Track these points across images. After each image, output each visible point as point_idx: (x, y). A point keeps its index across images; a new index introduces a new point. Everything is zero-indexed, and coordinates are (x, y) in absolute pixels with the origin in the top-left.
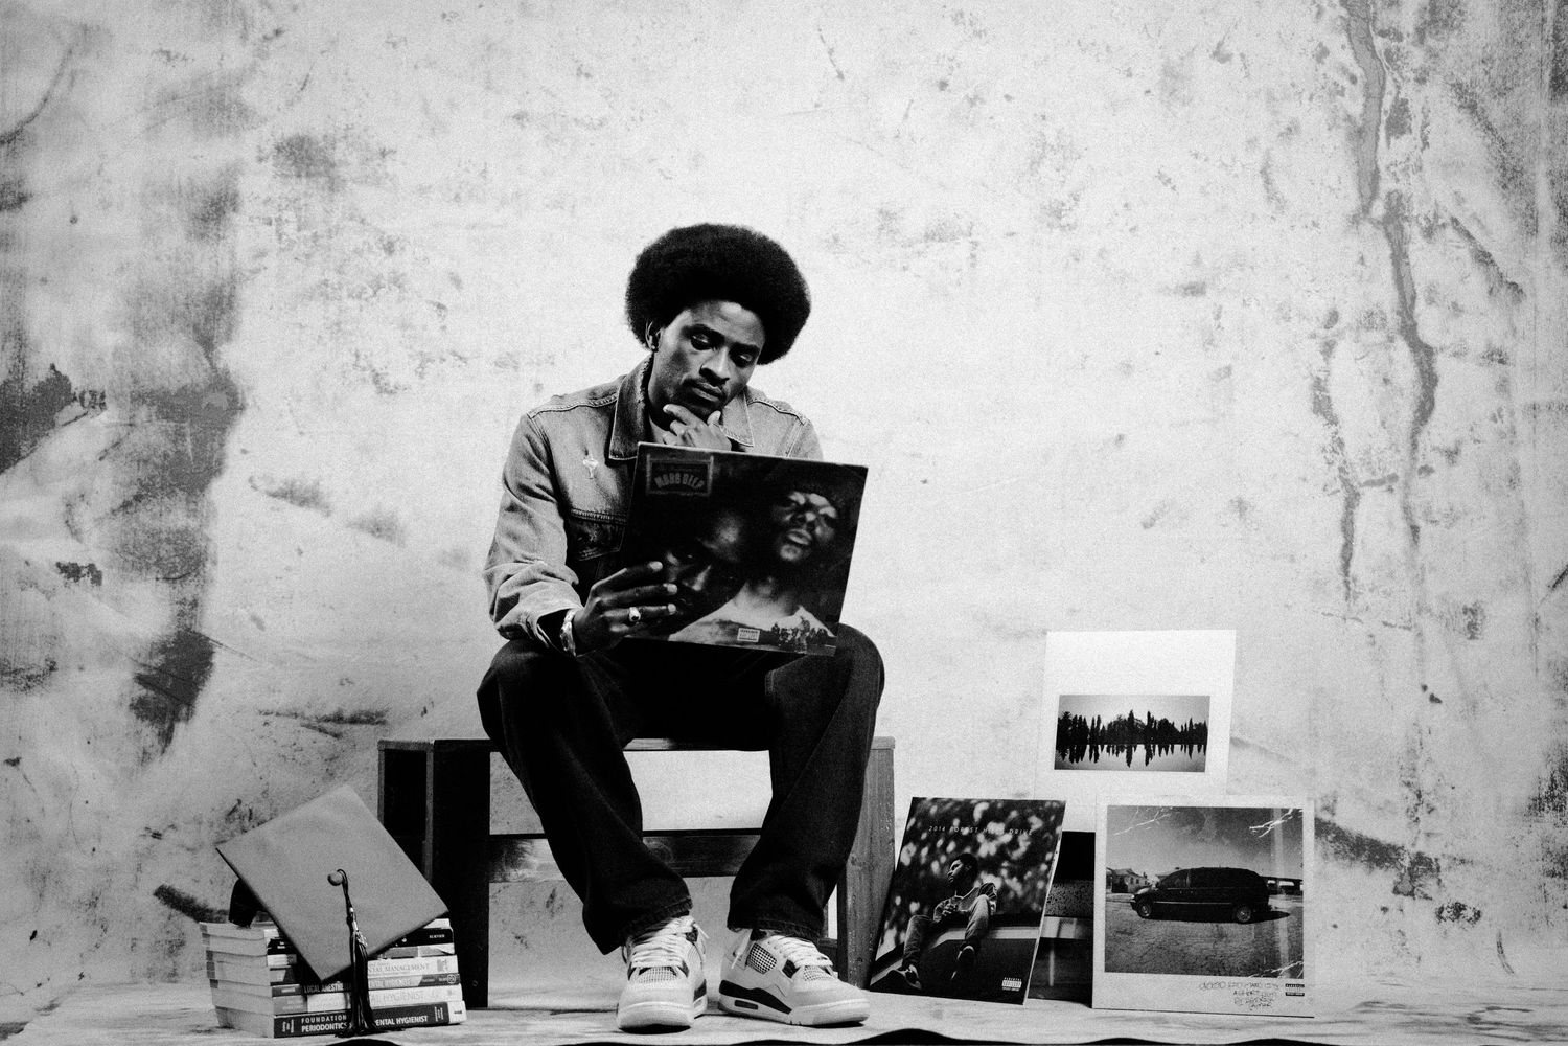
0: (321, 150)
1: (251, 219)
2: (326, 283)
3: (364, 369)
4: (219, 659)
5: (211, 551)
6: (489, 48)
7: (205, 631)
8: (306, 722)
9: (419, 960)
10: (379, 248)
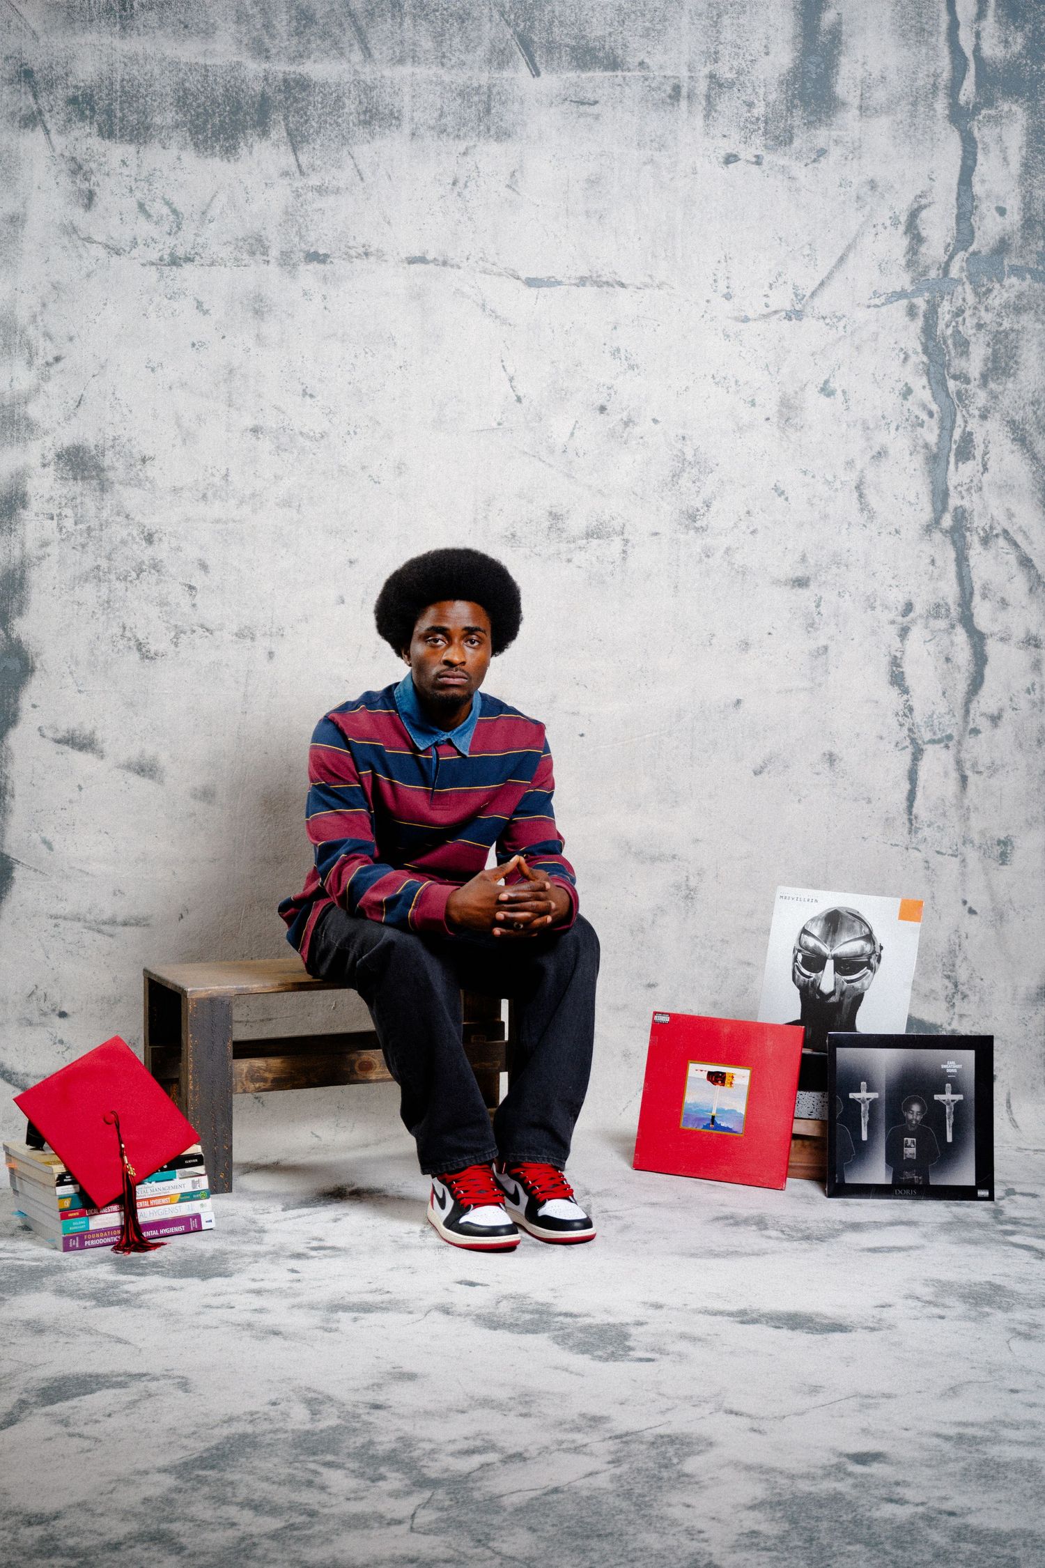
0: (93, 457)
1: (37, 515)
2: (98, 568)
3: (129, 639)
4: (18, 873)
5: (9, 787)
6: (231, 371)
7: (6, 851)
8: (87, 924)
9: (177, 1181)
10: (141, 539)
